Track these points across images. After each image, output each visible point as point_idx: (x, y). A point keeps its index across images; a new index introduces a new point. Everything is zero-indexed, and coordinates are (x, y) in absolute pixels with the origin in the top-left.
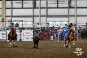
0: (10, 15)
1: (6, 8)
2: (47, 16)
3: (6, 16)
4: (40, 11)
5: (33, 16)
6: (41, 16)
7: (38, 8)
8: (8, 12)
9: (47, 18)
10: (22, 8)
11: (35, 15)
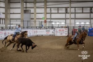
0: (50, 18)
1: (47, 13)
2: (75, 19)
3: (47, 19)
4: (70, 15)
5: (66, 19)
6: (71, 19)
7: (69, 13)
8: (48, 16)
9: (75, 20)
10: (58, 13)
11: (67, 18)
